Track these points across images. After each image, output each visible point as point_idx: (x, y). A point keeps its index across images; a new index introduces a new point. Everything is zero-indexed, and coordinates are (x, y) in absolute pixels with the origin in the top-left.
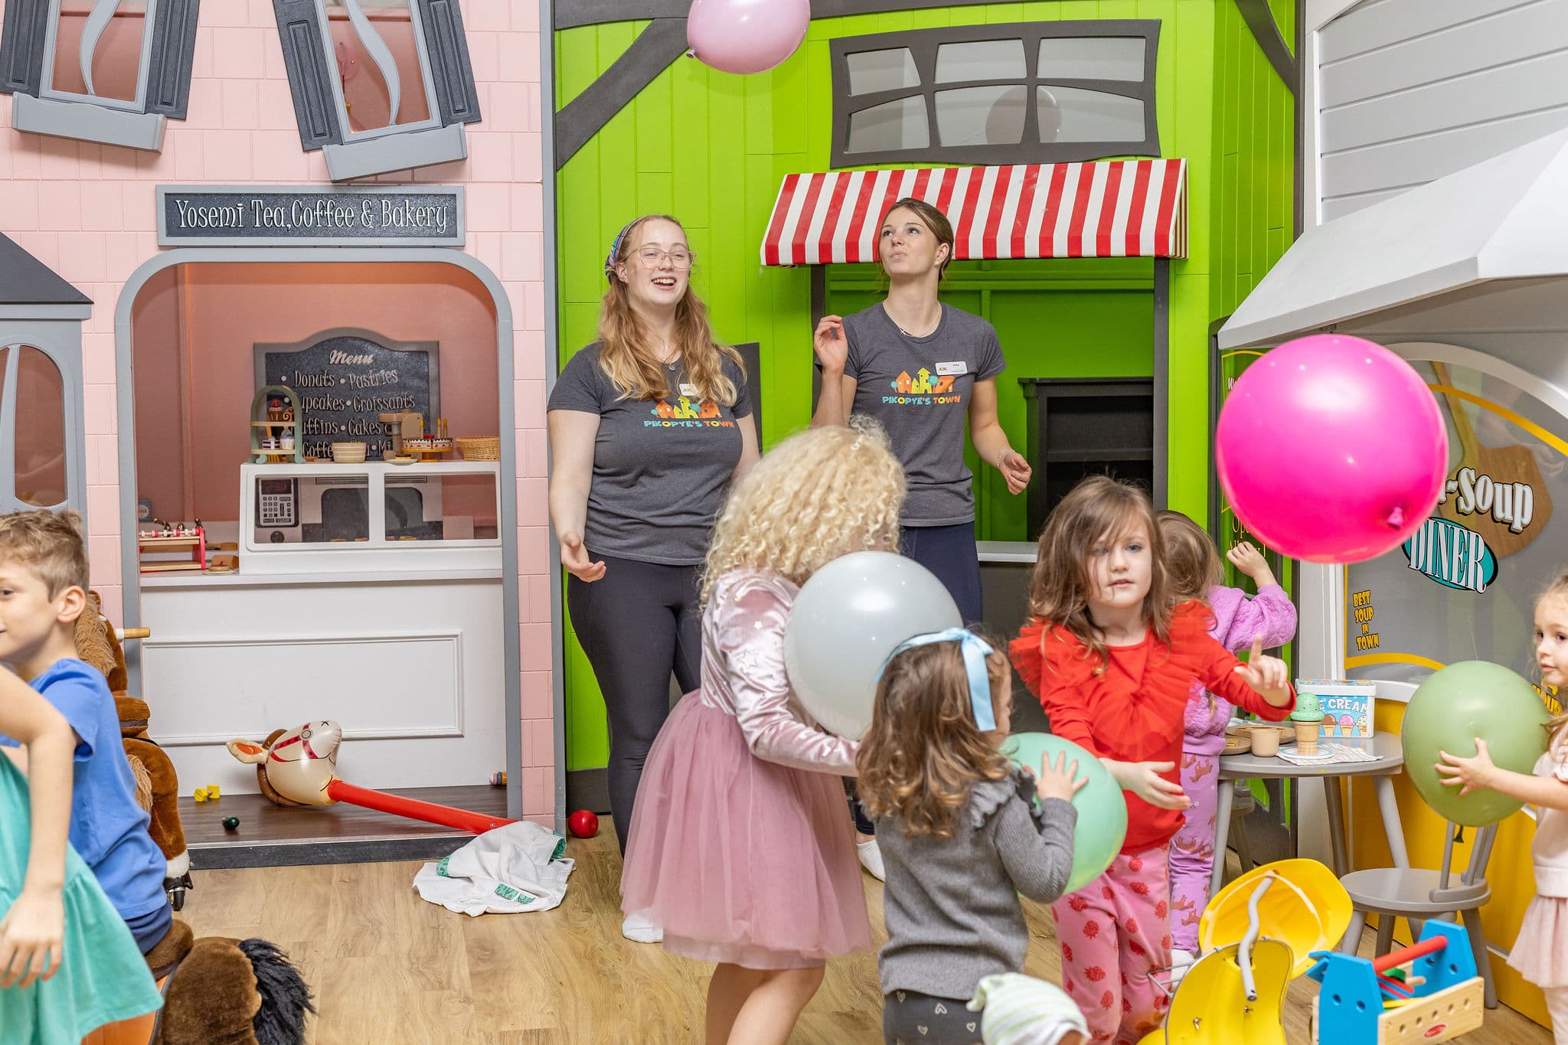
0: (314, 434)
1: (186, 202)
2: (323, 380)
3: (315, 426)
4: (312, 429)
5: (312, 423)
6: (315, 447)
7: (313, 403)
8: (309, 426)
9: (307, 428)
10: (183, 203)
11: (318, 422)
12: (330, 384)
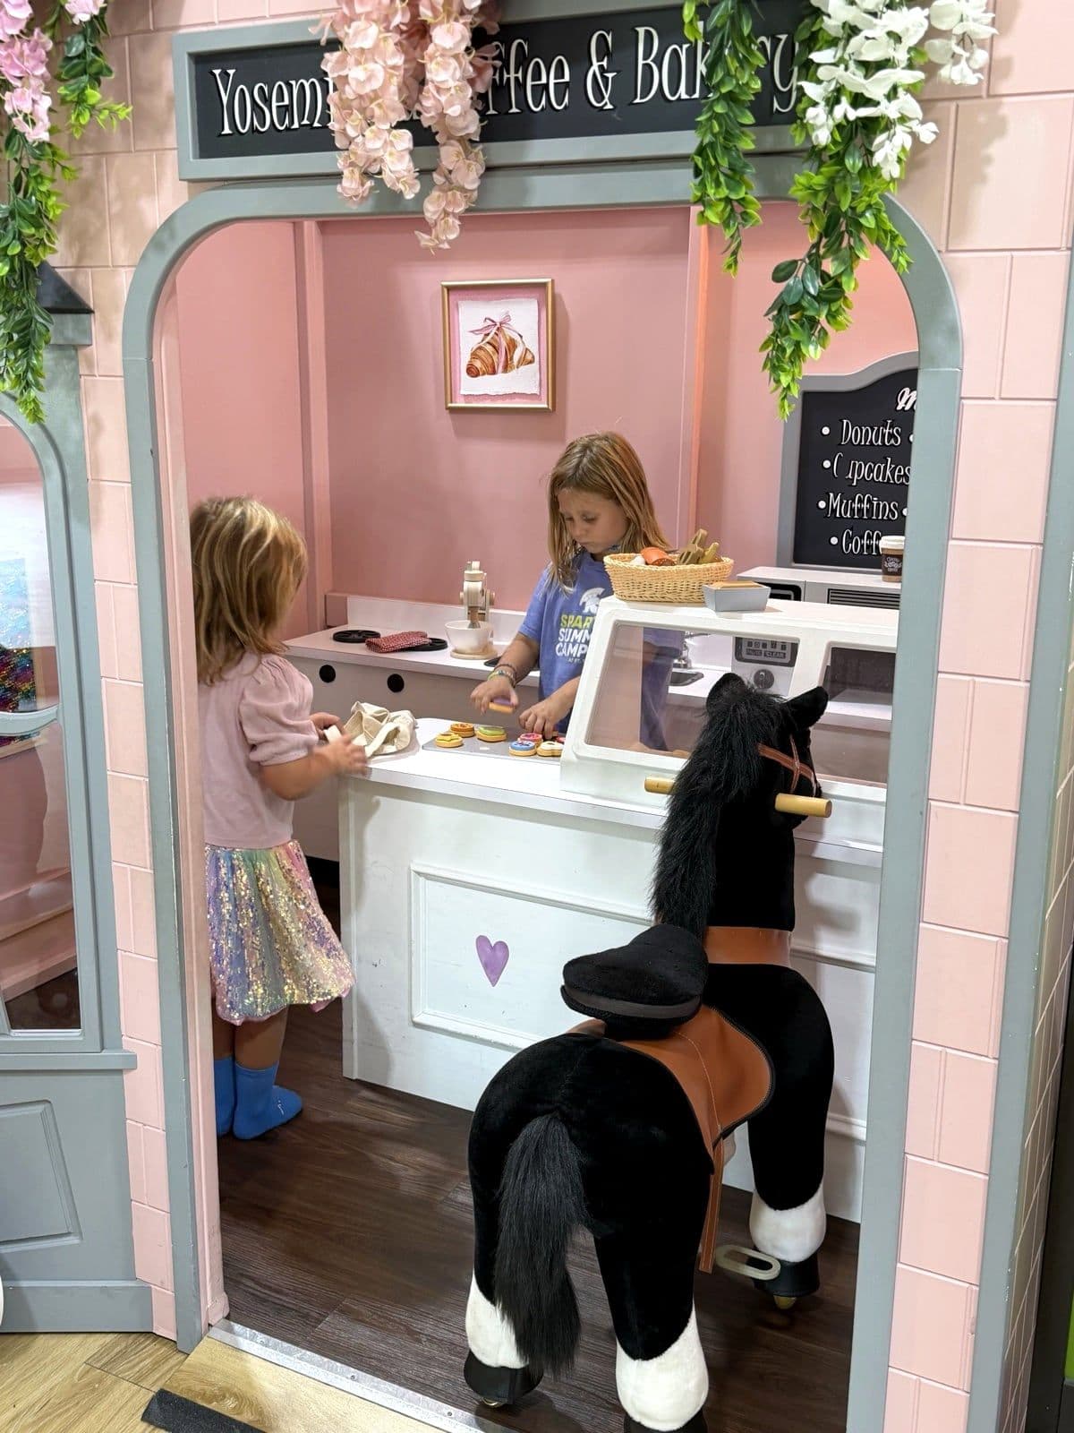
0: (861, 518)
1: (231, 72)
2: (883, 435)
3: (865, 506)
4: (860, 510)
5: (861, 501)
6: (862, 538)
7: (865, 471)
8: (856, 505)
9: (853, 510)
10: (225, 75)
11: (869, 501)
12: (892, 441)
